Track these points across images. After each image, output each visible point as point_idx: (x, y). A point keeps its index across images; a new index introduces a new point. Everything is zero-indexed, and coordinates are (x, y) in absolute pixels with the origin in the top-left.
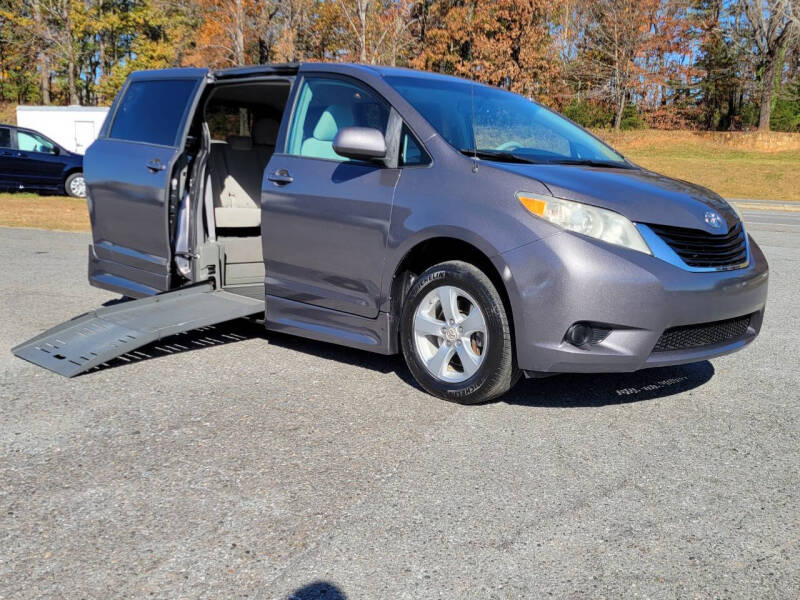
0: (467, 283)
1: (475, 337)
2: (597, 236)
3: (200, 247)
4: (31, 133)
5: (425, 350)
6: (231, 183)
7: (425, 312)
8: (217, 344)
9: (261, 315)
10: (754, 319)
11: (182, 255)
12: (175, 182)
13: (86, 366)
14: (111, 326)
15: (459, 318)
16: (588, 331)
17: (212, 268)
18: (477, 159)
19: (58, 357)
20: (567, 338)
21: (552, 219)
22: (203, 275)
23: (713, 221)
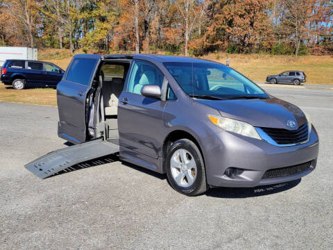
0: (189, 148)
1: (192, 169)
2: (239, 133)
3: (98, 124)
4: (52, 65)
5: (175, 173)
6: (113, 96)
7: (175, 158)
8: (102, 164)
9: (118, 153)
10: (313, 162)
11: (91, 128)
12: (88, 100)
13: (49, 174)
14: (60, 157)
15: (187, 162)
16: (234, 171)
17: (102, 133)
18: (195, 99)
19: (41, 170)
20: (225, 173)
21: (220, 125)
22: (99, 135)
23: (292, 125)
